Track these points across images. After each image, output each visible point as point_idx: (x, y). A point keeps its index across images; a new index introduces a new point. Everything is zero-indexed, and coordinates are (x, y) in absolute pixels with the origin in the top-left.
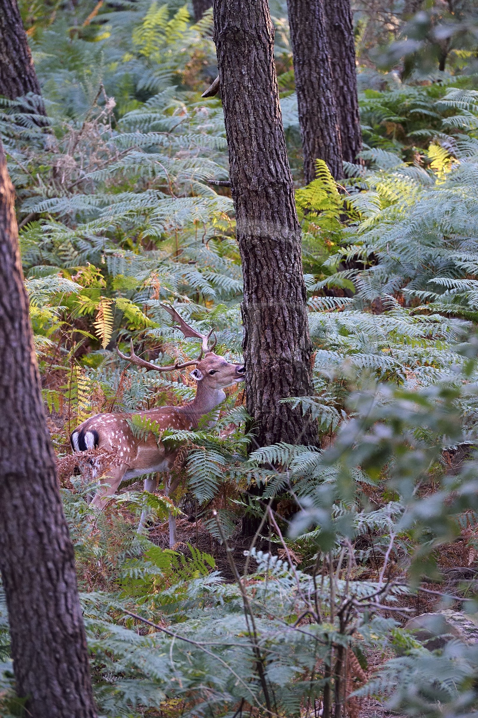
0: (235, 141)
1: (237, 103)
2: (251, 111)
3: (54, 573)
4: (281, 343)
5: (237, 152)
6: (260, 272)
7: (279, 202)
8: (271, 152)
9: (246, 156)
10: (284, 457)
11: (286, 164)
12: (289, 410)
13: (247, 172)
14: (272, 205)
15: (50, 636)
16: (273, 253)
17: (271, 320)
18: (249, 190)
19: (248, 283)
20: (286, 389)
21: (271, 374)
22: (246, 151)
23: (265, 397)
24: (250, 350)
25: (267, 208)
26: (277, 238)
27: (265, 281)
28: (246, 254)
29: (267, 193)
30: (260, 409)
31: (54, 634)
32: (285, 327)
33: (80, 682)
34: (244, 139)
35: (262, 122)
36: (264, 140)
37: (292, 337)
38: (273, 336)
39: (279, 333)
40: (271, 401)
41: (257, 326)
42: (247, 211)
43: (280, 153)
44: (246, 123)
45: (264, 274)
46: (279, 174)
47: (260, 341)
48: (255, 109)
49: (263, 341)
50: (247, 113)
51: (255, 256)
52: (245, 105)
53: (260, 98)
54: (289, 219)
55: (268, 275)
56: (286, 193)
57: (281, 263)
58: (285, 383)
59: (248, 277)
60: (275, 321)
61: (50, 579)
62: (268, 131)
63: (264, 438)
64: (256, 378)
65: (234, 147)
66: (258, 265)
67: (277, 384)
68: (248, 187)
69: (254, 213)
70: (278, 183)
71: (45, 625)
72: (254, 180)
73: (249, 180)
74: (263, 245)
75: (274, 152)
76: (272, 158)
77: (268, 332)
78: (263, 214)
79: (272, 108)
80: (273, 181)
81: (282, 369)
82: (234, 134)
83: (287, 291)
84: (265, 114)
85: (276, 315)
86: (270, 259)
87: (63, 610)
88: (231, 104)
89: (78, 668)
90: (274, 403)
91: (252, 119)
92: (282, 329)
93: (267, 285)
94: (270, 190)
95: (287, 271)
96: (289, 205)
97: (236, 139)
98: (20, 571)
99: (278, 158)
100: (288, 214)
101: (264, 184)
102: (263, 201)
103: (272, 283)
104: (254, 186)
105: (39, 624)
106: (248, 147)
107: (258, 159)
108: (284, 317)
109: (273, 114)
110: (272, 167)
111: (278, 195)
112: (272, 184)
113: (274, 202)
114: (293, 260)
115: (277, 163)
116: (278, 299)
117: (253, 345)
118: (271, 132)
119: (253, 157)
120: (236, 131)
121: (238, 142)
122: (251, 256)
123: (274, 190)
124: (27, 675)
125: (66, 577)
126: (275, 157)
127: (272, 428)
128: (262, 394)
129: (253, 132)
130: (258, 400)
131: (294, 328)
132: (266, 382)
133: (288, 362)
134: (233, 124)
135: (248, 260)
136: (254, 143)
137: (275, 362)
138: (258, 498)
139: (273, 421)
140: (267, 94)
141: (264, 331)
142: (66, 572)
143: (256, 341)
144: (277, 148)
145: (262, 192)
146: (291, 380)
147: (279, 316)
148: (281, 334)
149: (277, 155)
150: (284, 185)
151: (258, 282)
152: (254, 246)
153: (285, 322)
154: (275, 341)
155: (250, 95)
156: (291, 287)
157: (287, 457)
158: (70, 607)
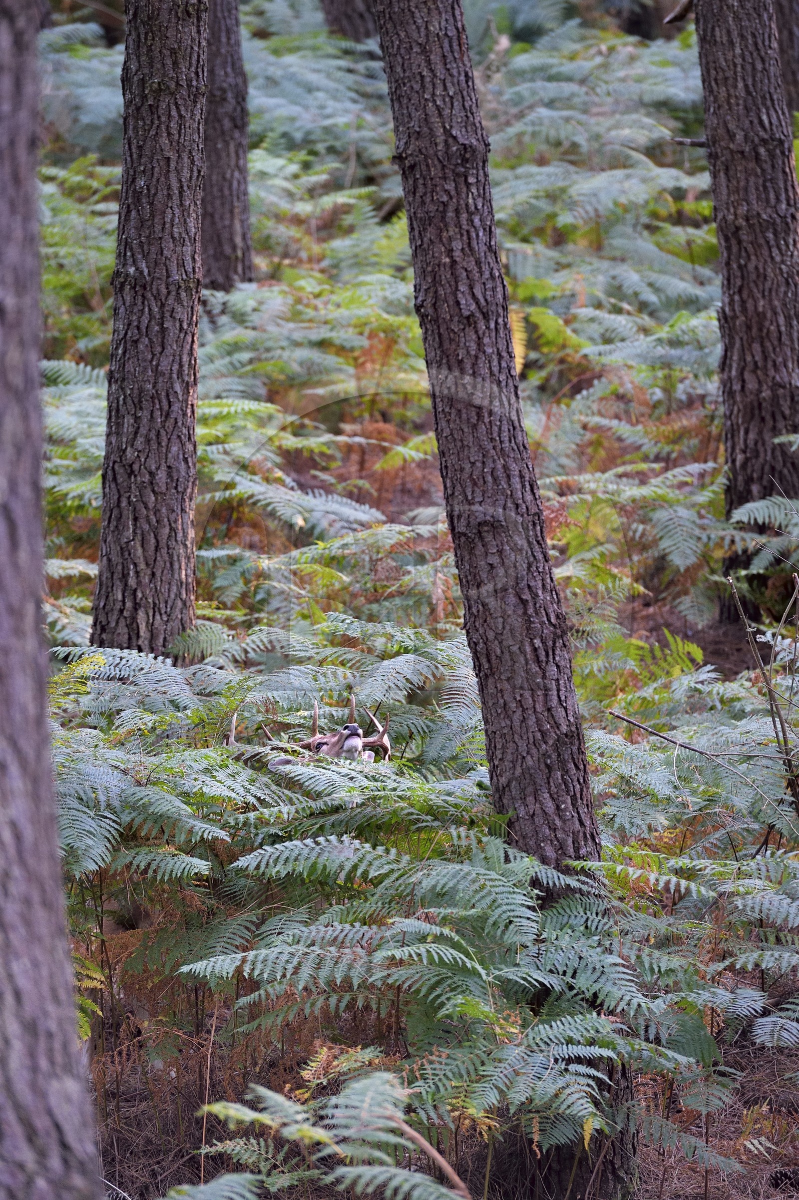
0: (713, 83)
1: (717, 29)
2: (737, 40)
3: (542, 654)
4: (774, 362)
5: (716, 98)
6: (746, 265)
7: (773, 167)
8: (763, 98)
9: (729, 103)
10: (778, 518)
11: (783, 113)
12: (784, 453)
13: (730, 126)
14: (763, 170)
15: (538, 735)
16: (765, 238)
17: (760, 330)
18: (732, 151)
19: (729, 280)
20: (781, 424)
21: (760, 404)
22: (729, 96)
23: (752, 436)
24: (730, 371)
25: (757, 176)
26: (770, 217)
27: (753, 276)
28: (727, 239)
29: (757, 154)
30: (744, 452)
31: (543, 734)
32: (780, 339)
33: (578, 796)
34: (726, 79)
35: (751, 54)
36: (754, 80)
37: (789, 353)
38: (763, 352)
39: (771, 349)
40: (760, 440)
41: (741, 339)
42: (729, 181)
43: (775, 97)
44: (730, 56)
45: (751, 266)
46: (774, 128)
47: (745, 360)
48: (742, 37)
49: (749, 358)
50: (731, 43)
51: (739, 242)
52: (729, 32)
53: (749, 20)
54: (786, 190)
55: (756, 268)
56: (783, 153)
57: (775, 251)
58: (779, 417)
59: (728, 271)
60: (765, 331)
61: (538, 661)
62: (759, 66)
63: (749, 492)
64: (739, 410)
65: (711, 91)
66: (744, 254)
67: (768, 417)
68: (731, 146)
69: (738, 182)
70: (773, 140)
71: (532, 721)
72: (740, 137)
73: (732, 136)
74: (751, 226)
75: (768, 96)
76: (764, 104)
77: (756, 347)
78: (751, 183)
79: (766, 36)
80: (766, 137)
81: (775, 398)
82: (713, 72)
83: (783, 289)
84: (756, 44)
85: (767, 324)
86: (760, 246)
87: (554, 702)
88: (709, 30)
89: (575, 779)
90: (764, 444)
91: (738, 51)
92: (776, 343)
93: (754, 282)
94: (762, 150)
95: (783, 262)
96: (787, 170)
97: (716, 80)
98: (498, 651)
99: (773, 105)
100: (786, 182)
101: (753, 141)
102: (752, 165)
103: (762, 279)
104: (740, 145)
105: (524, 720)
106: (732, 91)
107: (746, 108)
108: (778, 326)
109: (767, 43)
110: (764, 117)
111: (772, 156)
112: (764, 141)
113: (767, 167)
114: (791, 247)
115: (772, 112)
116: (771, 301)
117: (735, 365)
118: (764, 69)
119: (738, 105)
120: (715, 69)
121: (717, 84)
122: (733, 242)
123: (768, 150)
124: (508, 785)
125: (557, 658)
126: (769, 103)
127: (761, 478)
128: (747, 432)
129: (739, 69)
130: (742, 441)
131: (792, 340)
132: (753, 416)
133: (784, 387)
134: (711, 58)
135: (729, 248)
136: (740, 85)
137: (765, 387)
138: (743, 573)
139: (763, 469)
140: (759, 15)
141: (750, 345)
142: (558, 652)
143: (740, 359)
144: (772, 90)
145: (750, 152)
146: (787, 412)
147: (772, 324)
148: (774, 349)
149: (772, 100)
150: (781, 142)
151: (743, 278)
152: (738, 229)
153: (780, 332)
154: (765, 358)
155: (737, 18)
156: (788, 283)
157: (783, 515)
158: (563, 698)
